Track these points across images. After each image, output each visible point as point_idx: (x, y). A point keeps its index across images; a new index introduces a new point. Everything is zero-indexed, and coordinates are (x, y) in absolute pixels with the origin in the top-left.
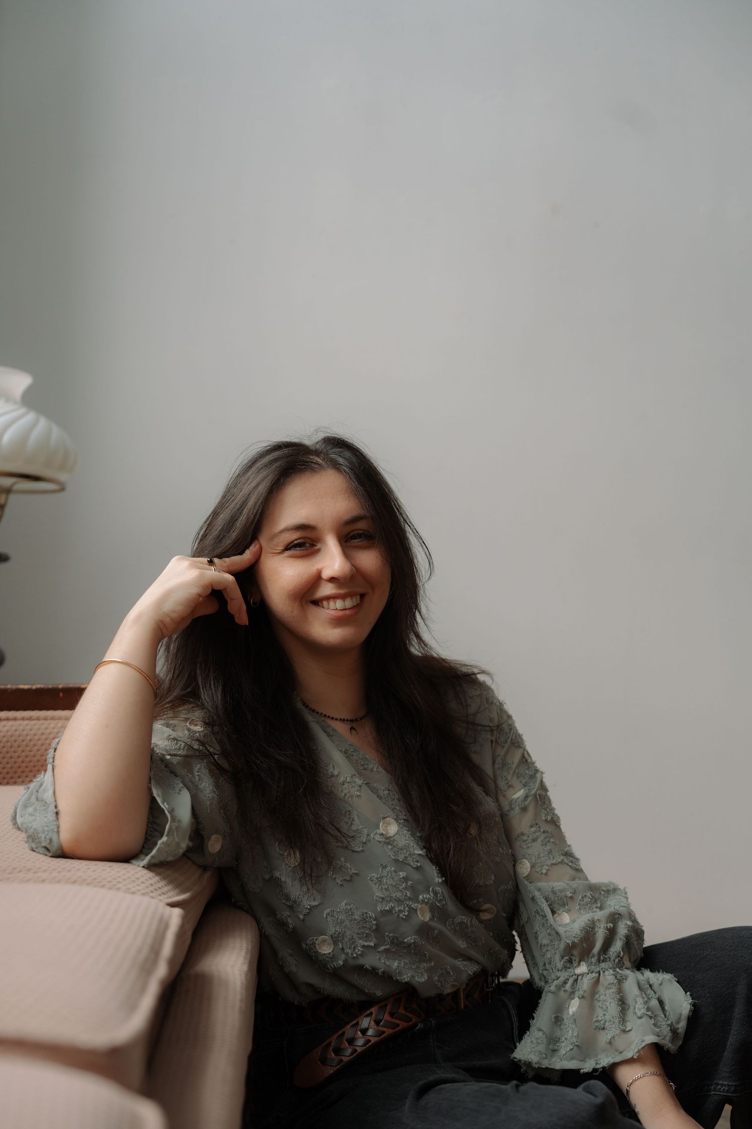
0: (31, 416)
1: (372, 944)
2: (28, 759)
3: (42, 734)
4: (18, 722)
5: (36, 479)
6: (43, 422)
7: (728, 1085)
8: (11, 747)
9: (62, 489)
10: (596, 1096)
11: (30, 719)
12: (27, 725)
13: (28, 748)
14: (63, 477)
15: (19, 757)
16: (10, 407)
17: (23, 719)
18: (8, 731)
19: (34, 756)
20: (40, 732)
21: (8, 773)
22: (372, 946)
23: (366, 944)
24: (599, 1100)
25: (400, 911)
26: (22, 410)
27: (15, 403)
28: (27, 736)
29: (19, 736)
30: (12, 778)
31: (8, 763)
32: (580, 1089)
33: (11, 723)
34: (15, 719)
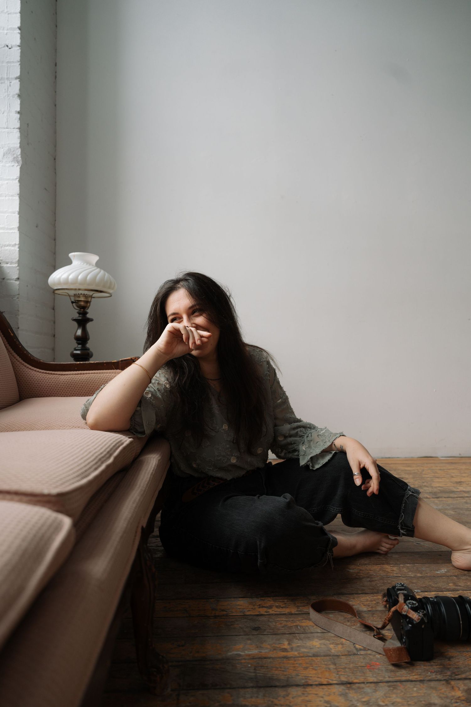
0: (98, 270)
1: (211, 469)
2: (94, 387)
3: (99, 378)
4: (90, 375)
5: (101, 292)
6: (102, 272)
7: (339, 509)
8: (88, 383)
9: (111, 296)
10: (287, 499)
11: (94, 373)
12: (93, 375)
13: (94, 384)
14: (111, 291)
15: (91, 387)
16: (91, 267)
17: (92, 373)
18: (86, 378)
19: (96, 386)
20: (98, 377)
21: (87, 392)
22: (211, 470)
23: (209, 468)
24: (288, 500)
25: (224, 460)
26: (95, 268)
27: (93, 266)
28: (93, 379)
29: (91, 379)
30: (89, 394)
31: (87, 389)
32: (282, 497)
33: (88, 375)
34: (89, 373)
